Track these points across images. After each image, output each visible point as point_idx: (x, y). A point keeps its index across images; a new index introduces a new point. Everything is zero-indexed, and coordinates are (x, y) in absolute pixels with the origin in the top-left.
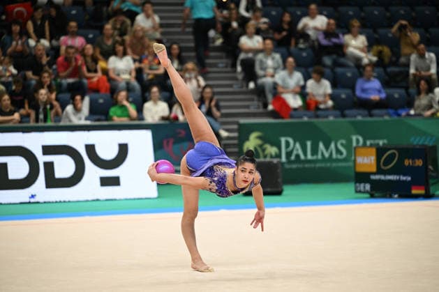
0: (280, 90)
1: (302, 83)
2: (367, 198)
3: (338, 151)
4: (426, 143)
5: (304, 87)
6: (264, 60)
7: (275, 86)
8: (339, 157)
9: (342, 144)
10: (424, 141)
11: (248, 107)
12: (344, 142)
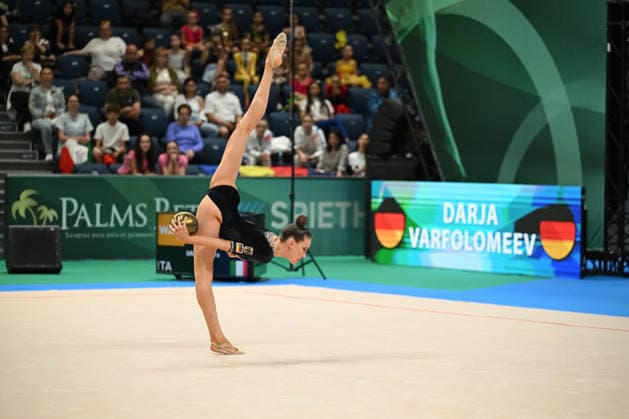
0: (61, 135)
1: (90, 128)
2: (173, 280)
3: (137, 218)
4: (252, 211)
5: (93, 133)
6: (42, 95)
7: (55, 131)
8: (137, 225)
9: (142, 209)
10: (250, 208)
11: (19, 156)
12: (145, 206)
